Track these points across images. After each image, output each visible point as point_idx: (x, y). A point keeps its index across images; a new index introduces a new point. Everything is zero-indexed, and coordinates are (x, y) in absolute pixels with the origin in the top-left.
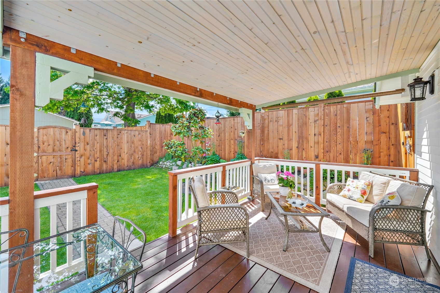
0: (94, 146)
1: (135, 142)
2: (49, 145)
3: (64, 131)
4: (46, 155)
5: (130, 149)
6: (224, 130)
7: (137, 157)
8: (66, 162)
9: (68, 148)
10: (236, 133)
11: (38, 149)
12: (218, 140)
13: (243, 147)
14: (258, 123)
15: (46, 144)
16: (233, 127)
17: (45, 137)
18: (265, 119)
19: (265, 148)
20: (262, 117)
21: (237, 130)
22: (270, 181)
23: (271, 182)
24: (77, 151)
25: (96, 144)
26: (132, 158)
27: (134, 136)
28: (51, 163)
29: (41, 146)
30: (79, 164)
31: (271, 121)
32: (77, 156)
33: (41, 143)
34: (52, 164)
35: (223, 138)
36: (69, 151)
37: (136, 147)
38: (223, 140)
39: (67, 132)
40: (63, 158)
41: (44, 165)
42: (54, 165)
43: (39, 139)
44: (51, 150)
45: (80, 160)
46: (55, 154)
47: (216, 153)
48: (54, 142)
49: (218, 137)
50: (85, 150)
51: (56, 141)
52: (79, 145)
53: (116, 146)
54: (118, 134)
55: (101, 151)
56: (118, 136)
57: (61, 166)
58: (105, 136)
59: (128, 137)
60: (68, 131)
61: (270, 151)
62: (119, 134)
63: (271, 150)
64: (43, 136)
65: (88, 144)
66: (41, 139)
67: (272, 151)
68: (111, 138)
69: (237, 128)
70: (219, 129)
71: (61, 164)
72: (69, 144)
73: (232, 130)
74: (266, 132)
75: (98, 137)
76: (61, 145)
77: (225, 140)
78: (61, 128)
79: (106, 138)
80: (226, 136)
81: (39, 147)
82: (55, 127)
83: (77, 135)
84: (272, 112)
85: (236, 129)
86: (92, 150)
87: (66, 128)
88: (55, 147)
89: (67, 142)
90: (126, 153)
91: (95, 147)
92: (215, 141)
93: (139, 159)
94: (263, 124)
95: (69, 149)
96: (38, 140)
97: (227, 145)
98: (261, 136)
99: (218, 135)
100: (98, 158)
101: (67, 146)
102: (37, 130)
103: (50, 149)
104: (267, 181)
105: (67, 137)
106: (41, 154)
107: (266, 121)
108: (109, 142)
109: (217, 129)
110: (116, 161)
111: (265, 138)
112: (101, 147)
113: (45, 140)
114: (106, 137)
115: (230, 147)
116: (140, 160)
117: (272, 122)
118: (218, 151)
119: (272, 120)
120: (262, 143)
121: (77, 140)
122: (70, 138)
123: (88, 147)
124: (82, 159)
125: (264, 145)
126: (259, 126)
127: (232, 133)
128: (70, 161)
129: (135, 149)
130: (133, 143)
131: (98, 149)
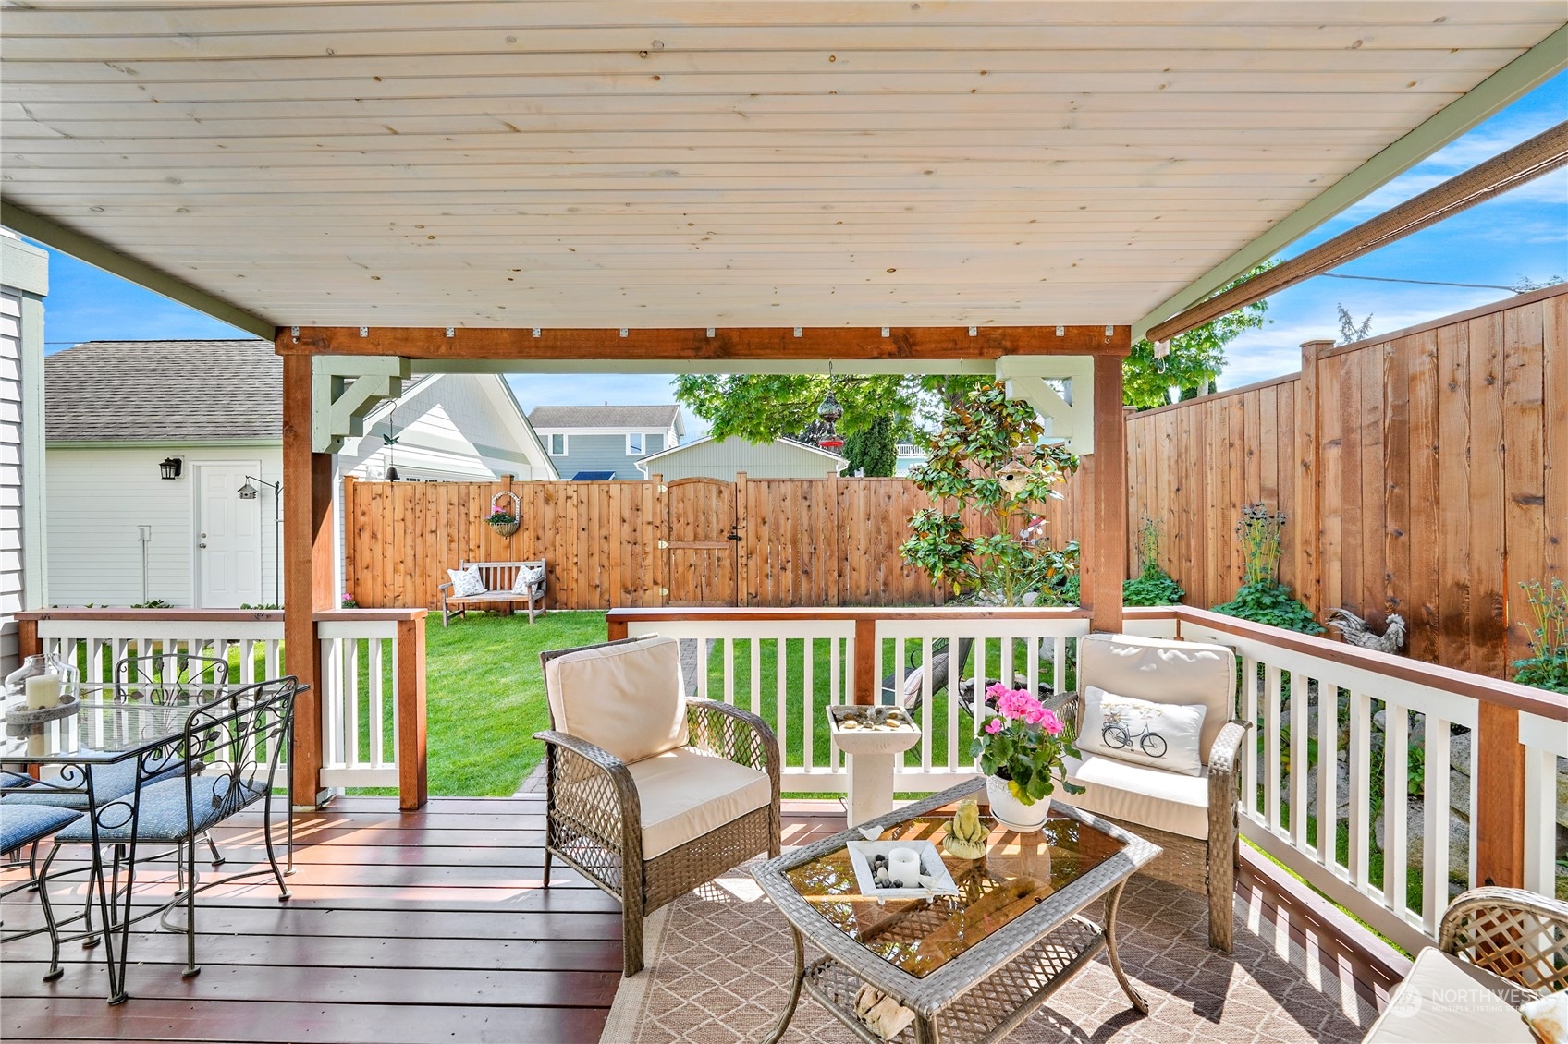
0: (778, 528)
1: (892, 517)
2: (688, 524)
3: (714, 490)
4: (682, 546)
5: (877, 538)
6: (1201, 461)
7: (900, 565)
8: (719, 566)
9: (722, 531)
10: (1252, 469)
11: (670, 532)
12: (1175, 508)
13: (1283, 547)
14: (1367, 406)
15: (682, 520)
16: (1237, 442)
17: (681, 505)
18: (1413, 378)
19: (1415, 554)
20: (1391, 367)
21: (1255, 458)
22: (1136, 742)
23: (1136, 746)
24: (739, 539)
25: (782, 522)
26: (883, 567)
27: (889, 497)
28: (691, 566)
29: (675, 526)
30: (745, 576)
31: (1454, 385)
32: (742, 552)
33: (675, 520)
34: (693, 568)
35: (1194, 497)
36: (726, 539)
37: (894, 535)
38: (1193, 508)
39: (721, 492)
40: (714, 556)
41: (680, 570)
42: (697, 573)
43: (671, 509)
44: (691, 537)
45: (746, 565)
46: (697, 545)
47: (1166, 569)
48: (697, 517)
49: (1173, 495)
50: (758, 538)
51: (700, 514)
52: (744, 524)
53: (836, 529)
54: (840, 492)
55: (794, 542)
56: (841, 498)
57: (710, 576)
58: (806, 498)
59: (868, 503)
60: (722, 488)
61: (1448, 580)
62: (843, 494)
63: (1455, 572)
64: (678, 502)
65: (765, 523)
66: (673, 510)
67: (1464, 576)
68: (821, 504)
69: (1255, 448)
70: (1179, 456)
71: (710, 570)
72: (725, 523)
73: (1235, 455)
74: (1420, 458)
75: (788, 502)
76: (708, 524)
77: (1202, 509)
78: (710, 481)
79: (809, 506)
80: (1209, 488)
81: (671, 528)
82: (698, 481)
83: (741, 497)
84: (1463, 326)
85: (1251, 453)
86: (773, 538)
87: (718, 481)
88: (699, 530)
89: (721, 516)
90: (862, 547)
91: (782, 532)
92: (1165, 512)
93: (905, 572)
94: (1399, 409)
95: (726, 534)
96: (669, 512)
97: (1211, 534)
98: (1390, 483)
99: (1174, 487)
100: (788, 561)
101: (721, 527)
102: (666, 489)
103: (689, 532)
104: (1117, 738)
105: (721, 504)
106: (674, 544)
107: (1423, 392)
108: (814, 516)
109: (1169, 458)
110: (836, 574)
111: (1414, 494)
112: (795, 528)
113: (681, 511)
114: (807, 503)
115: (1226, 543)
116: (908, 576)
117: (1462, 391)
118: (1175, 559)
119: (1461, 376)
120: (1392, 527)
121: (741, 511)
122: (726, 507)
123: (765, 531)
124: (751, 563)
125: (1404, 538)
126: (1376, 423)
127: (1235, 475)
128: (727, 563)
129: (891, 540)
130: (885, 519)
131: (789, 536)
